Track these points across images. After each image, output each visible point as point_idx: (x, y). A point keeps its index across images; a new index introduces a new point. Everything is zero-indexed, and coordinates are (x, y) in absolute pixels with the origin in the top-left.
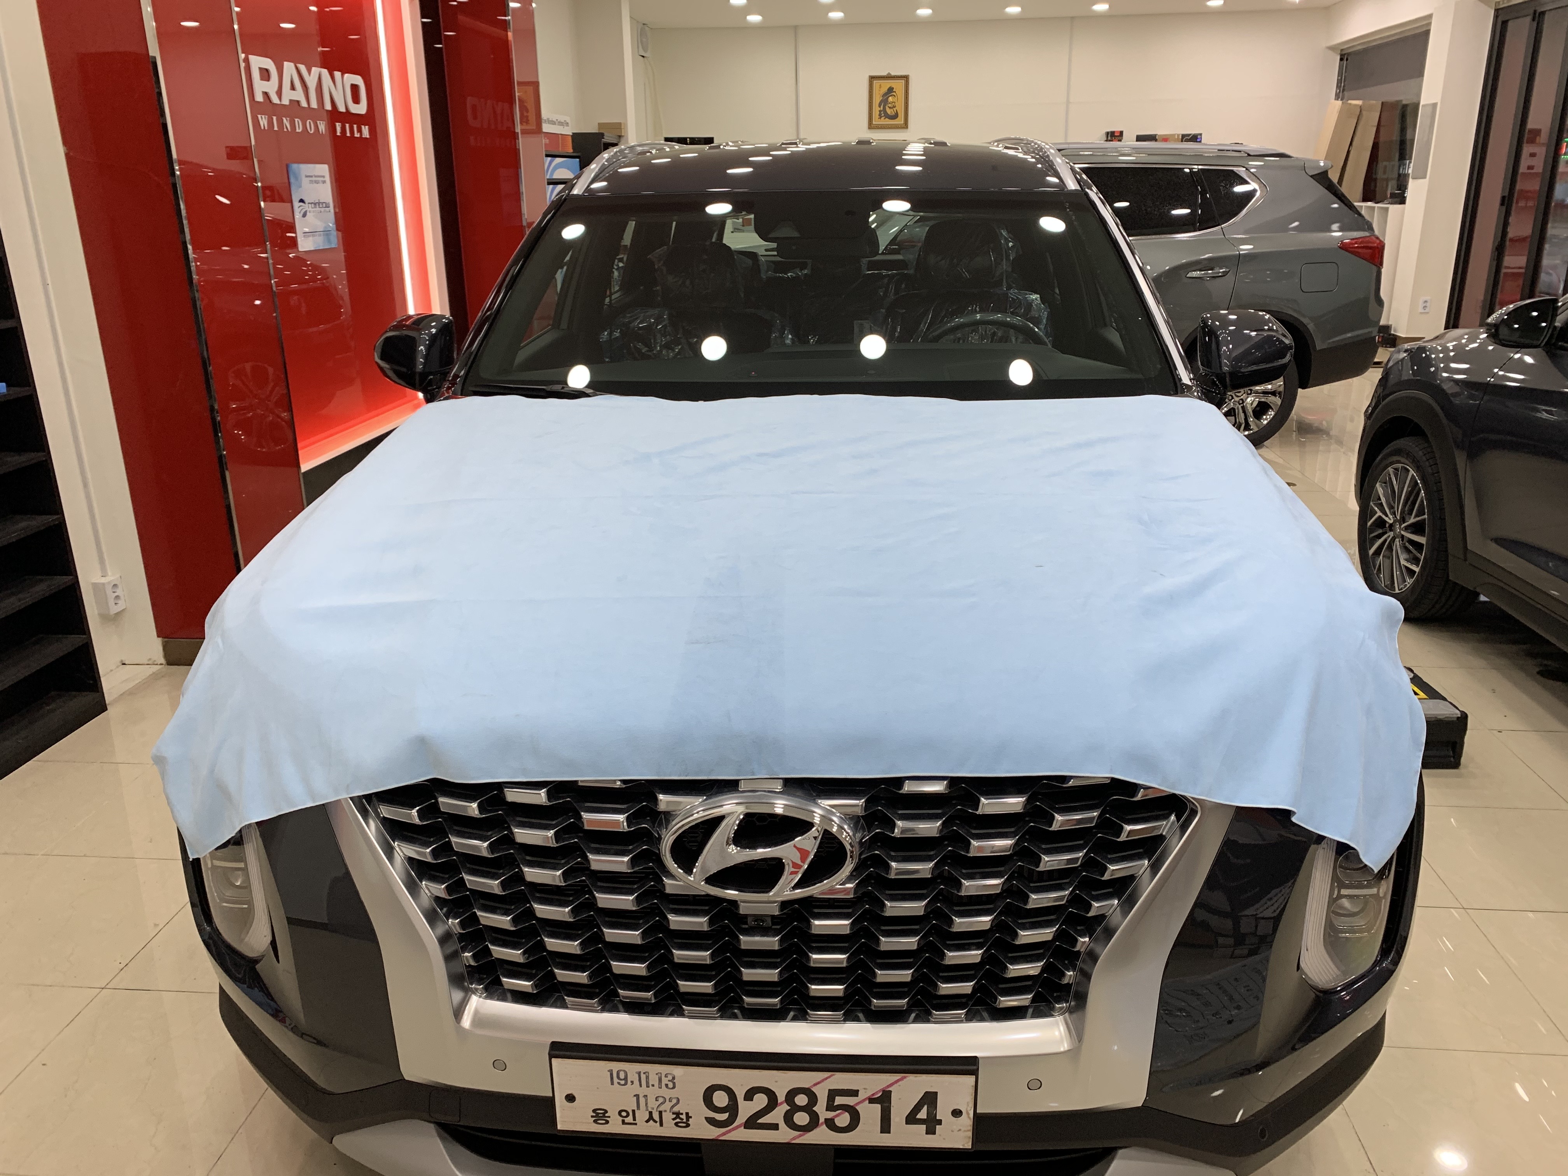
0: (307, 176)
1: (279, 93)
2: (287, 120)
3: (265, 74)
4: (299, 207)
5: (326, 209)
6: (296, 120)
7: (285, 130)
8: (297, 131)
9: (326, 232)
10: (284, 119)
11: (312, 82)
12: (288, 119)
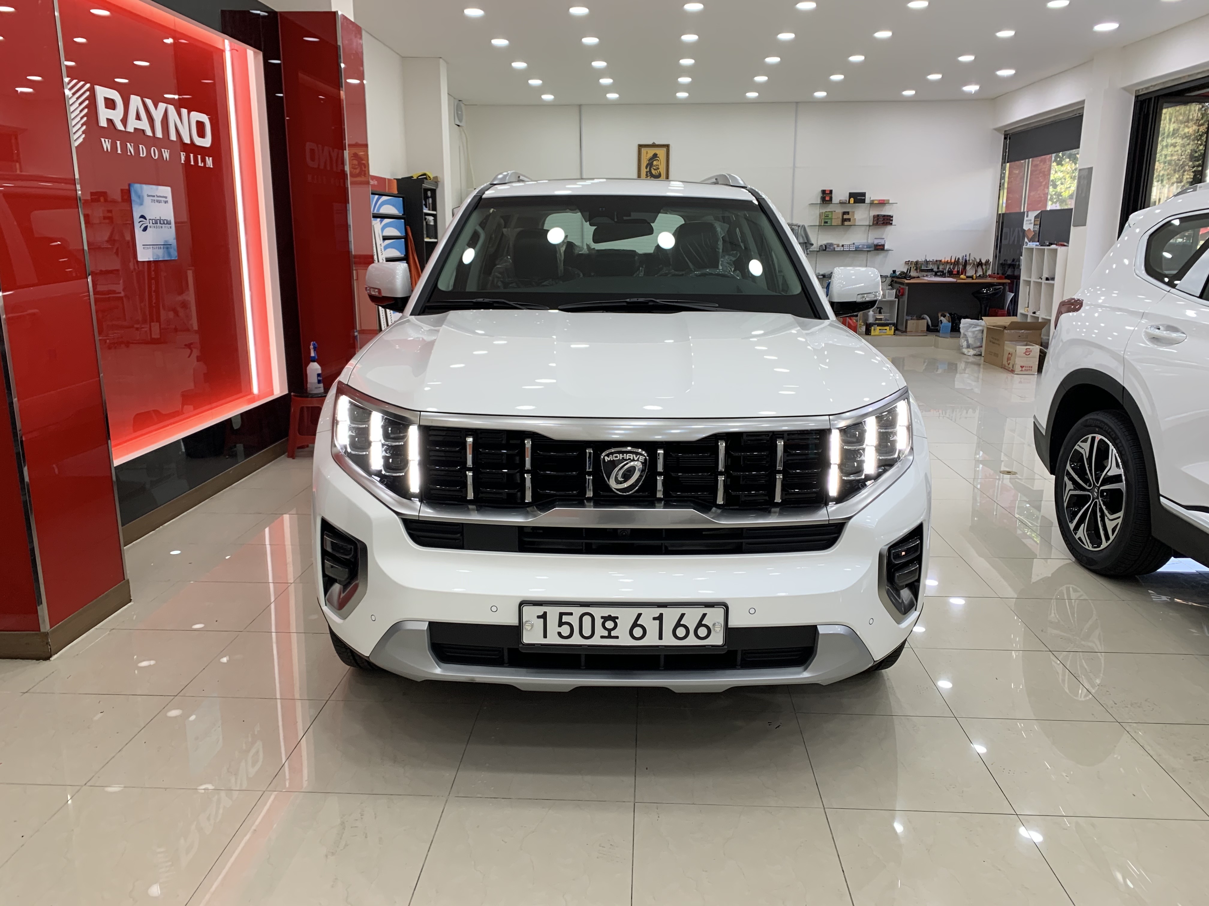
0: (148, 196)
1: (124, 121)
2: (131, 145)
3: (110, 104)
4: (139, 222)
5: (167, 225)
6: (141, 146)
7: (129, 154)
9: (166, 246)
10: (128, 144)
11: (158, 115)
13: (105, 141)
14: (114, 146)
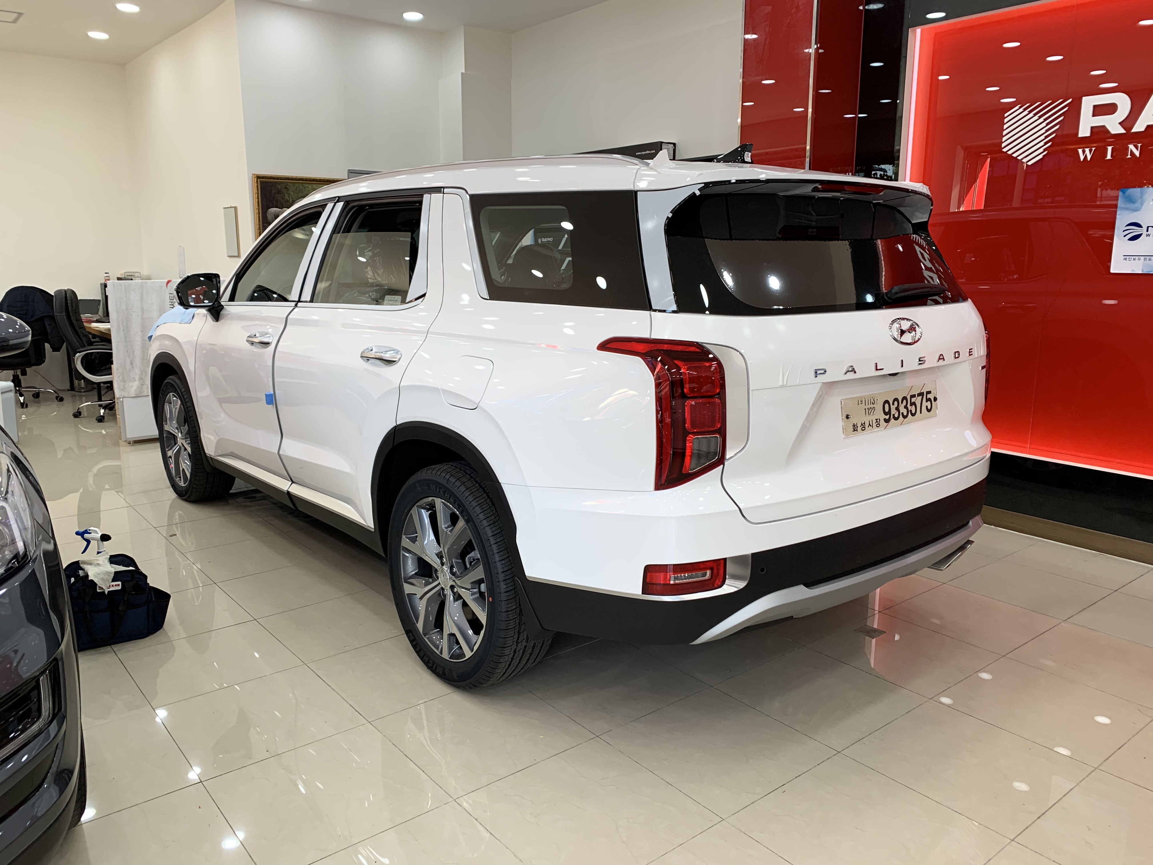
1: (1128, 122)
2: (1137, 147)
3: (1106, 110)
4: (1124, 231)
7: (1129, 157)
10: (1131, 147)
12: (1139, 145)
13: (1084, 152)
14: (1100, 153)
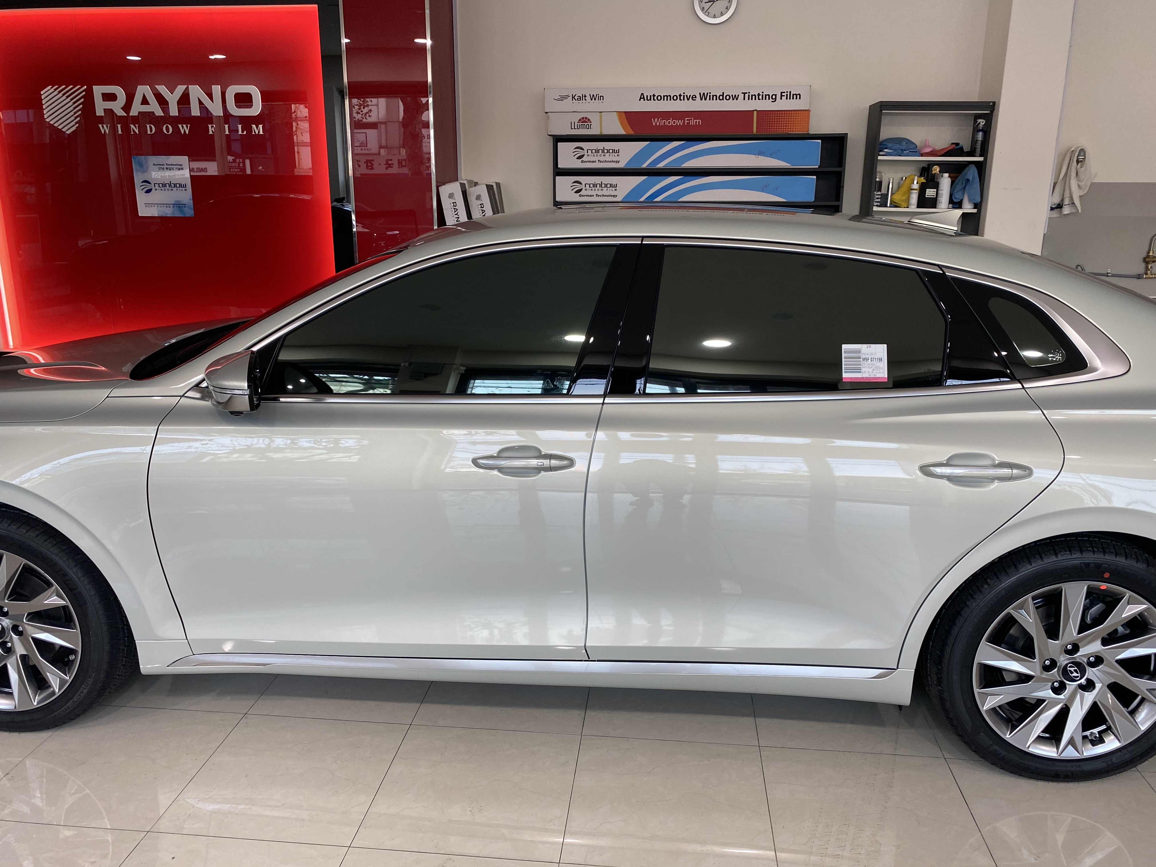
0: (154, 165)
1: (127, 107)
2: (136, 127)
3: (110, 97)
5: (181, 188)
6: (148, 126)
7: (132, 133)
8: (149, 132)
9: (179, 205)
10: (132, 126)
11: (173, 98)
12: (137, 125)
14: (114, 129)
